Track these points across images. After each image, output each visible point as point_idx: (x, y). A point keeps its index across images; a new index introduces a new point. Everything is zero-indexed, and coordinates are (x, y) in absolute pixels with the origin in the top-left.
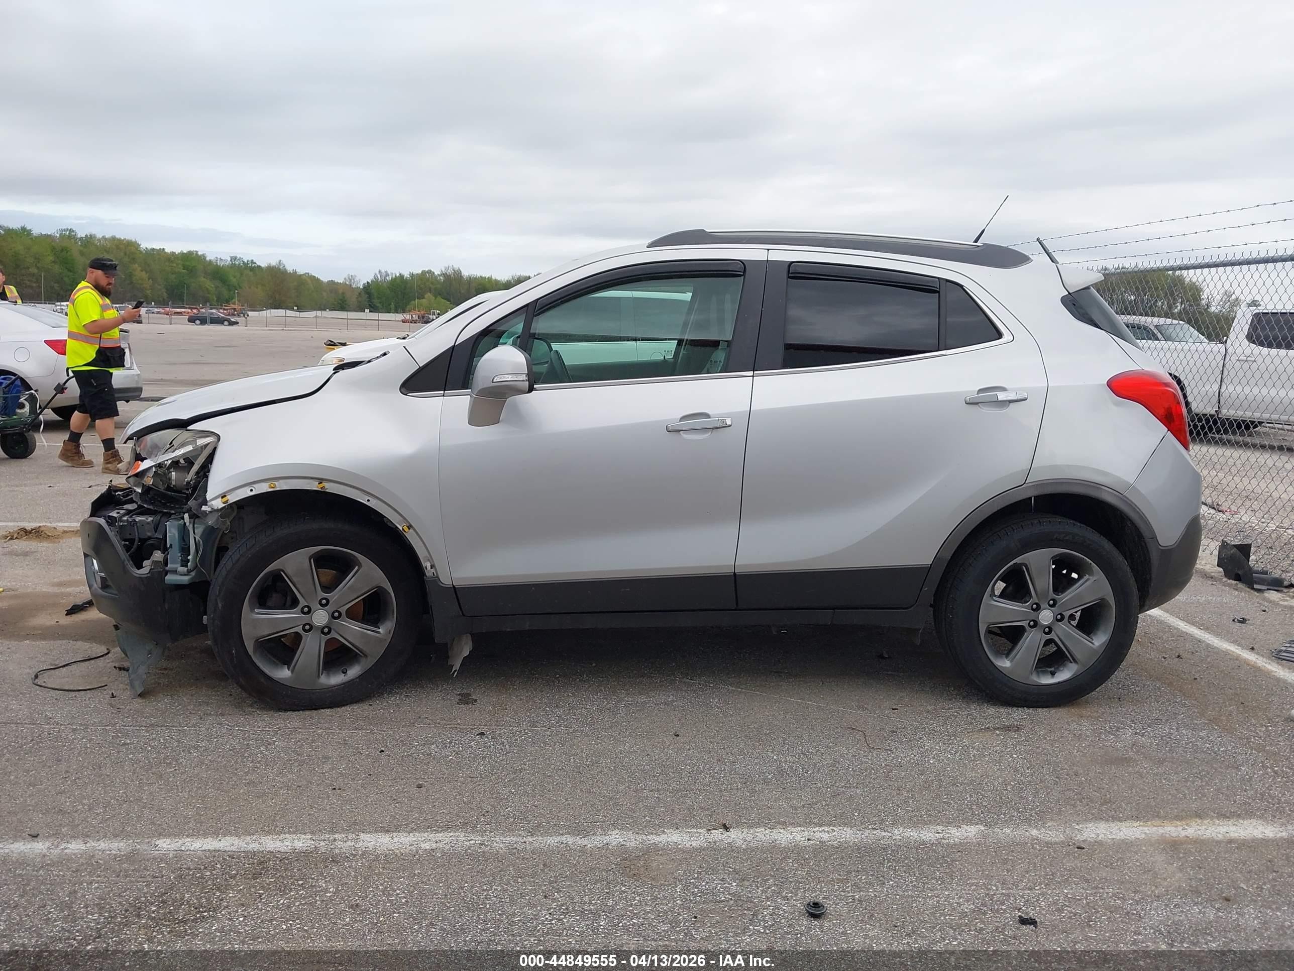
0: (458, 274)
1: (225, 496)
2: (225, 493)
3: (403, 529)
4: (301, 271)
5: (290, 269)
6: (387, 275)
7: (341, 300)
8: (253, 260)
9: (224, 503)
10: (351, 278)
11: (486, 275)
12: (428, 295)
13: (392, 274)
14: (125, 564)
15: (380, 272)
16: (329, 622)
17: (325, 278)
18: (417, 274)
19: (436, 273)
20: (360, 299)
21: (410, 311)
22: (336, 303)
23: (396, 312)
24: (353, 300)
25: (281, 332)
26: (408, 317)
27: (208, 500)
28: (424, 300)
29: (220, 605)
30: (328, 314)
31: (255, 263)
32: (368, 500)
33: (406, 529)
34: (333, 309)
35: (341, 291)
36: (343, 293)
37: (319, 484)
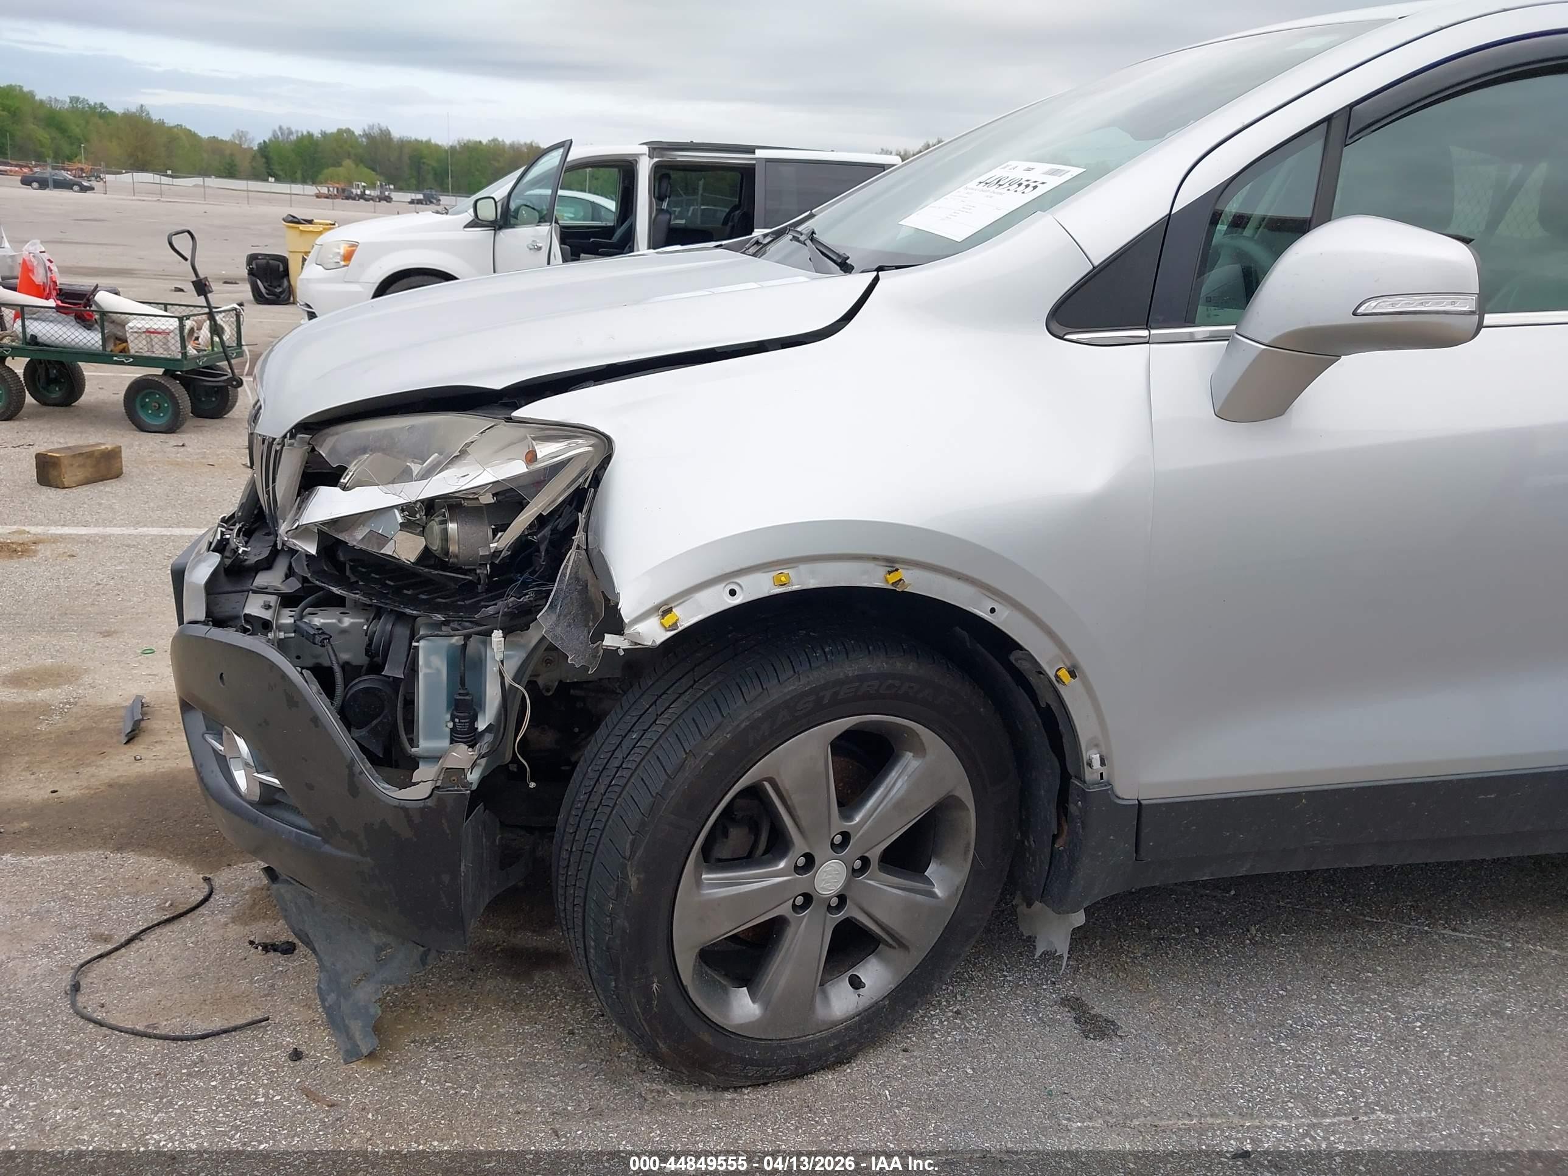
0: (385, 135)
1: (670, 610)
2: (665, 603)
3: (1057, 676)
4: (171, 122)
5: (155, 117)
6: (291, 133)
7: (229, 164)
8: (102, 104)
9: (667, 630)
10: (242, 135)
11: (424, 138)
12: (347, 163)
13: (297, 132)
14: (357, 770)
15: (280, 128)
16: (848, 884)
17: (204, 134)
18: (332, 133)
19: (356, 133)
20: (254, 164)
21: (326, 182)
22: (222, 168)
23: (304, 181)
24: (245, 164)
25: (157, 203)
26: (324, 190)
27: (626, 621)
28: (340, 168)
29: (633, 881)
30: (213, 182)
31: (106, 108)
32: (993, 610)
33: (1064, 674)
34: (219, 176)
35: (228, 152)
36: (232, 155)
37: (890, 573)
